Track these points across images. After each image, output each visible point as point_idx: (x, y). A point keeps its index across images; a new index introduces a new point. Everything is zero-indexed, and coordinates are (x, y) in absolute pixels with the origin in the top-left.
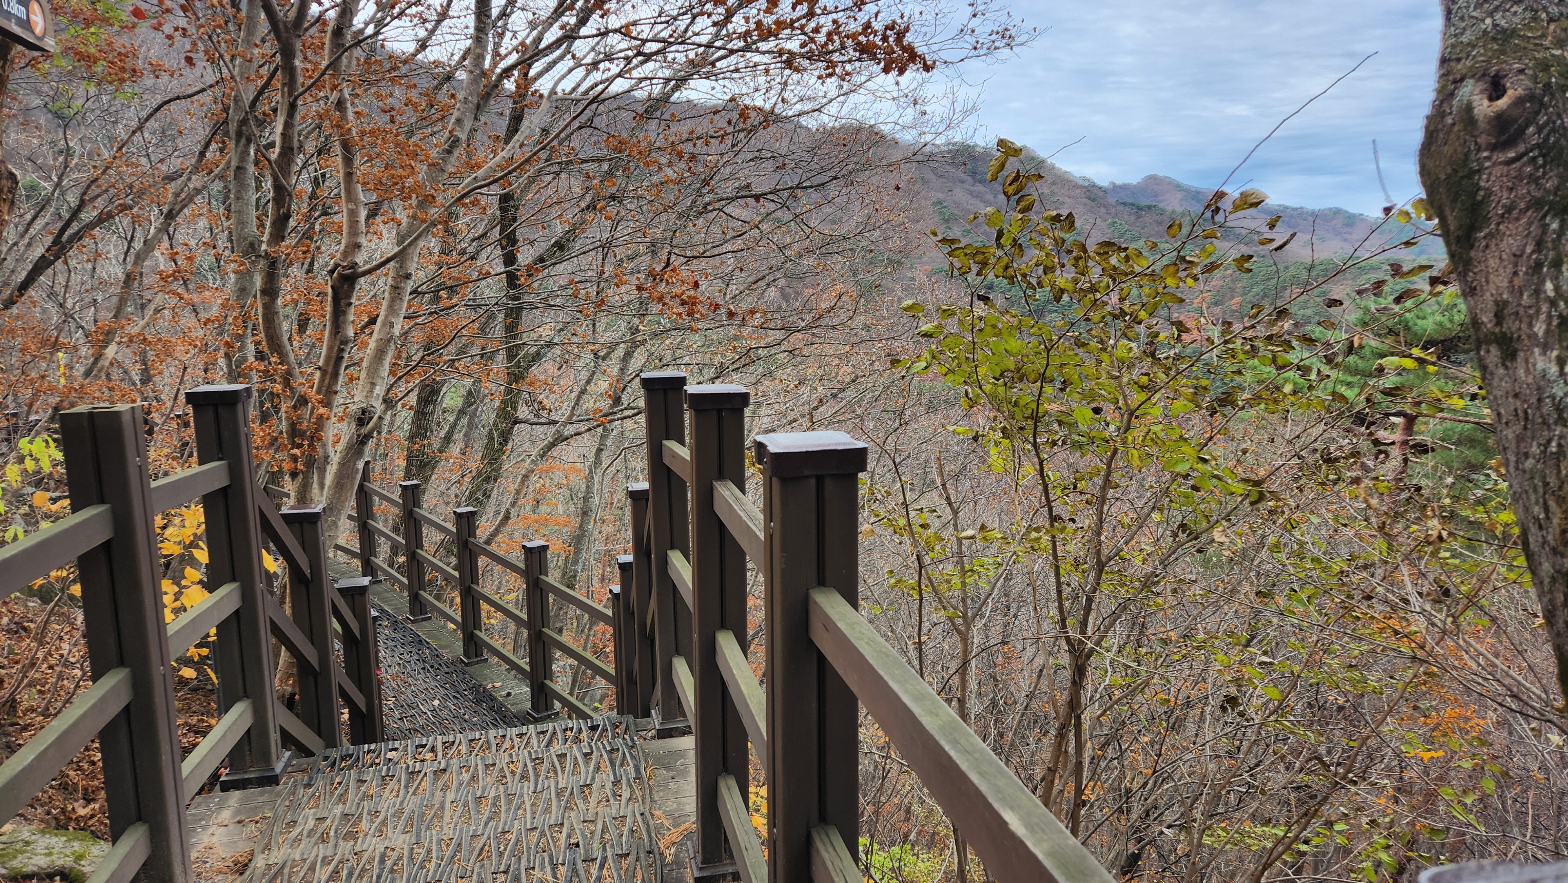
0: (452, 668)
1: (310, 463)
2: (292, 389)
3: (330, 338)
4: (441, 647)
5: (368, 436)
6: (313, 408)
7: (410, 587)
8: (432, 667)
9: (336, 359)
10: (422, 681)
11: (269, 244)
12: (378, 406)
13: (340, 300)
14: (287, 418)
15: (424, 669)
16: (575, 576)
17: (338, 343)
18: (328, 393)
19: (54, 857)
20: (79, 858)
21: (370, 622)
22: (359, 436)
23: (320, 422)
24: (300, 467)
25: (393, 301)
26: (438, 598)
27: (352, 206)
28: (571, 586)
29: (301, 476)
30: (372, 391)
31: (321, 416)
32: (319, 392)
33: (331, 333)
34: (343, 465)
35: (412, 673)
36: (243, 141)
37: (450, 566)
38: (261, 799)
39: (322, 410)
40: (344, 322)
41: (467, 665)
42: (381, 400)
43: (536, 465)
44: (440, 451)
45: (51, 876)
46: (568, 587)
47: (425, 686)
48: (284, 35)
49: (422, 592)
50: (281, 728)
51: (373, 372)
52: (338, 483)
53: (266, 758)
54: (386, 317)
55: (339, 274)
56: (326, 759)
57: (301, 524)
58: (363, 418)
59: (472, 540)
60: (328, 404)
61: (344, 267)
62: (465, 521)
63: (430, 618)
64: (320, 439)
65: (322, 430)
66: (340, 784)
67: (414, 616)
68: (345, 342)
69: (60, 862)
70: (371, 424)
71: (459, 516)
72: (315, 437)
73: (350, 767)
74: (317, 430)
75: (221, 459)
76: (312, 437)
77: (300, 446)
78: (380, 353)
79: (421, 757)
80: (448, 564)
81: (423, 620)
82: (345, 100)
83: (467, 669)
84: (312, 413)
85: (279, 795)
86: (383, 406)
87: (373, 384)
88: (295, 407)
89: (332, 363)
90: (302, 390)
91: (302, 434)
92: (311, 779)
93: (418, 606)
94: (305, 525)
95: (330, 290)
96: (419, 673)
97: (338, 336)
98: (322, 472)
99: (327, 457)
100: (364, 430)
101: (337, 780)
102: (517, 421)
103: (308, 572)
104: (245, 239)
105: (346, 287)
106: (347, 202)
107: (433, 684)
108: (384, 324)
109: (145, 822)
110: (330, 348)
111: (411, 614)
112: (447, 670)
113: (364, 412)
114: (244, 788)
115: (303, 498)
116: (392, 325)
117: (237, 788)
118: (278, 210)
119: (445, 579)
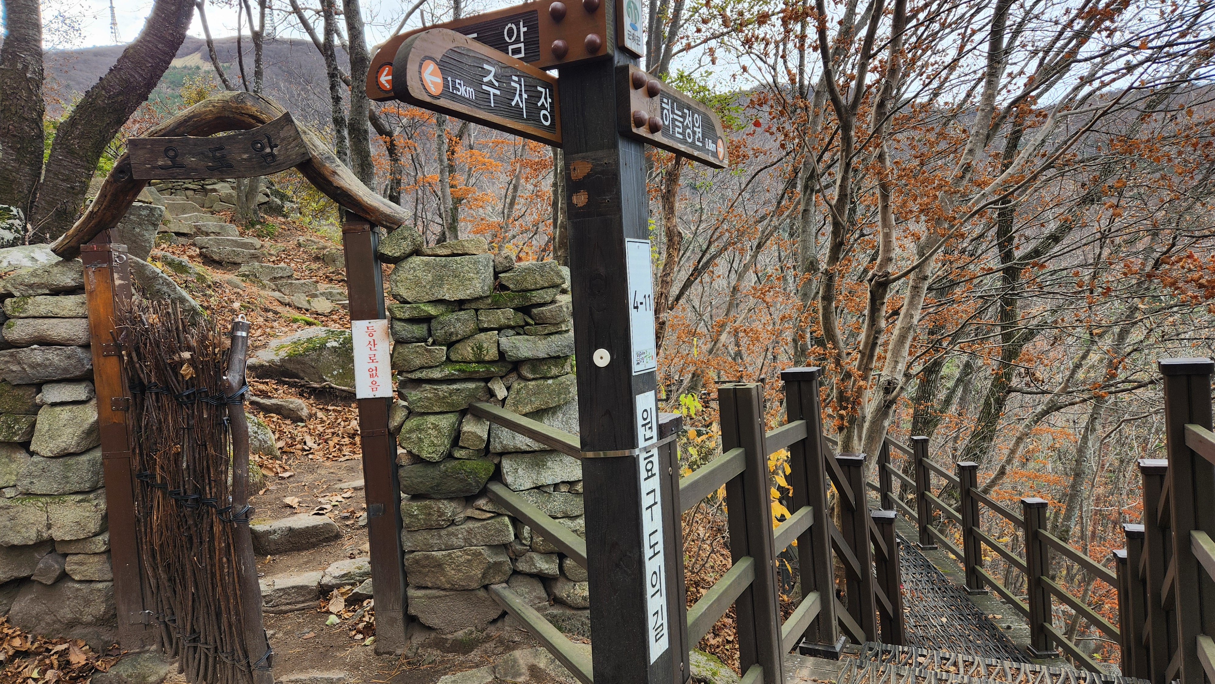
0: (957, 594)
1: (852, 421)
2: (841, 366)
3: (868, 329)
4: (947, 574)
5: (893, 401)
6: (855, 381)
7: (920, 521)
8: (939, 589)
9: (872, 344)
10: (932, 600)
11: (829, 264)
12: (900, 379)
13: (876, 300)
14: (837, 388)
15: (933, 589)
16: (1067, 531)
17: (873, 332)
18: (865, 368)
19: (701, 669)
20: (714, 674)
21: (895, 546)
22: (885, 401)
23: (860, 391)
24: (846, 424)
25: (913, 298)
26: (942, 532)
27: (886, 230)
28: (1065, 540)
29: (846, 430)
30: (895, 367)
31: (860, 387)
32: (859, 369)
33: (868, 325)
34: (873, 423)
35: (923, 591)
36: (809, 191)
37: (952, 506)
38: (828, 668)
39: (862, 383)
40: (879, 317)
41: (969, 593)
42: (902, 373)
43: (1030, 429)
44: (941, 412)
45: (700, 681)
46: (1061, 539)
47: (933, 604)
48: (844, 116)
49: (929, 526)
50: (839, 618)
51: (897, 353)
52: (870, 436)
53: (829, 639)
54: (908, 310)
55: (876, 281)
56: (871, 649)
57: (849, 467)
58: (889, 388)
59: (974, 489)
60: (865, 378)
61: (879, 276)
62: (967, 473)
63: (936, 548)
64: (859, 404)
65: (861, 397)
66: (884, 672)
67: (923, 544)
68: (879, 332)
69: (704, 674)
70: (895, 393)
71: (962, 469)
72: (856, 402)
73: (889, 661)
74: (858, 397)
75: (802, 419)
76: (854, 402)
77: (845, 408)
78: (902, 338)
79: (945, 668)
80: (950, 506)
81: (931, 549)
82: (885, 153)
83: (970, 597)
84: (854, 385)
85: (839, 668)
86: (904, 379)
87: (897, 362)
88: (843, 380)
89: (869, 348)
90: (848, 367)
91: (847, 400)
92: (862, 662)
93: (926, 537)
94: (851, 468)
95: (869, 294)
96: (929, 592)
97: (874, 328)
98: (861, 427)
99: (864, 417)
100: (890, 397)
101: (882, 669)
102: (1011, 390)
103: (853, 503)
104: (807, 259)
105: (880, 291)
106: (883, 228)
107: (941, 603)
108: (905, 316)
109: (761, 665)
110: (868, 337)
111: (921, 542)
112: (952, 594)
113: (889, 383)
114: (815, 656)
115: (847, 447)
116: (912, 317)
117: (811, 655)
118: (836, 239)
119: (948, 518)
